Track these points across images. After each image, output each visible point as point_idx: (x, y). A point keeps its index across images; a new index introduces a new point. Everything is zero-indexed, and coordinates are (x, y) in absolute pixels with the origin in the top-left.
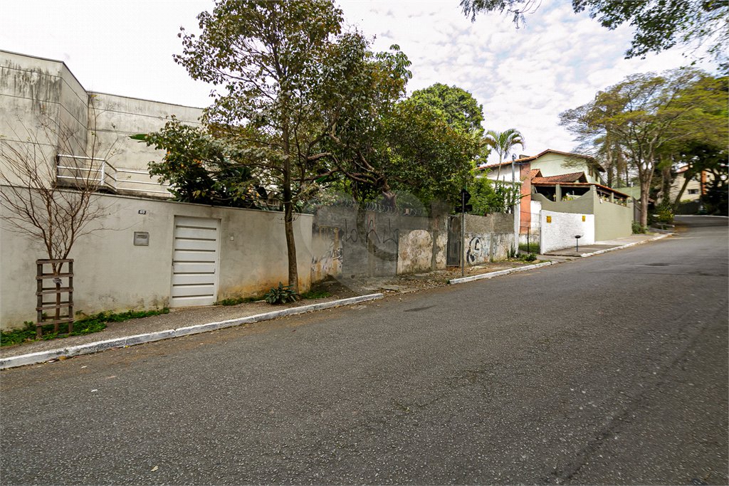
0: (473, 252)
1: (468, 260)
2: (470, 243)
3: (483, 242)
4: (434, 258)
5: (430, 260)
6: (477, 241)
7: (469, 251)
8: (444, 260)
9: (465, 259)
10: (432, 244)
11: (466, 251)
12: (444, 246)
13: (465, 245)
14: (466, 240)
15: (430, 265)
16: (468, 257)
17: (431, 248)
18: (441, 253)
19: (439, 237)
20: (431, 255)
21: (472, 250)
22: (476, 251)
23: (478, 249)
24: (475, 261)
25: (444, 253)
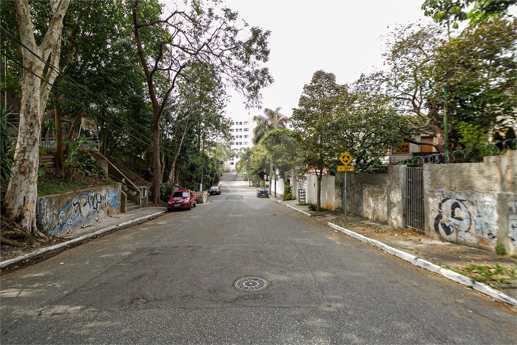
0: (446, 219)
1: (437, 229)
2: (440, 205)
3: (471, 208)
4: (389, 213)
5: (386, 213)
6: (455, 206)
7: (439, 217)
8: (400, 219)
9: (433, 228)
10: (386, 198)
11: (432, 217)
12: (399, 202)
13: (431, 208)
14: (431, 200)
15: (386, 219)
16: (436, 226)
17: (386, 201)
18: (395, 209)
19: (393, 192)
20: (386, 209)
21: (444, 217)
22: (453, 220)
23: (460, 219)
24: (453, 236)
25: (399, 210)
